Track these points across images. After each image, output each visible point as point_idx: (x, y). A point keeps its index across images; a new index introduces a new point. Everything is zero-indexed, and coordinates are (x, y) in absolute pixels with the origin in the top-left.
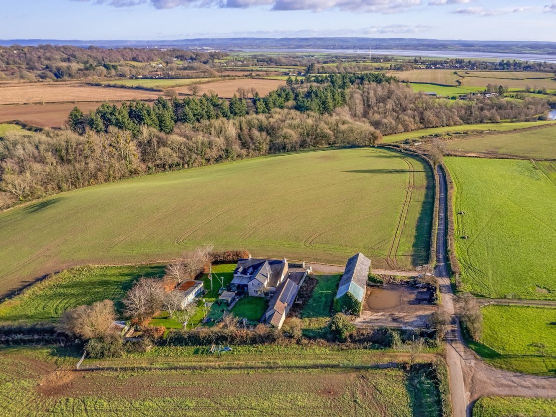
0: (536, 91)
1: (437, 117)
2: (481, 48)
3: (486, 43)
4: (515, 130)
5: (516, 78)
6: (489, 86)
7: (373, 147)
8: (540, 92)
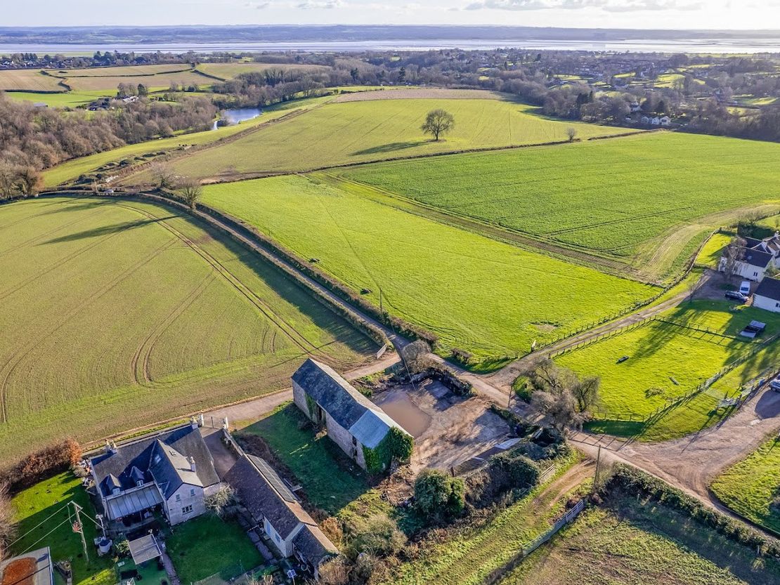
0: (186, 89)
1: (86, 137)
2: (37, 37)
3: (42, 31)
4: (221, 140)
5: (142, 74)
6: (121, 87)
7: (32, 197)
8: (191, 90)
